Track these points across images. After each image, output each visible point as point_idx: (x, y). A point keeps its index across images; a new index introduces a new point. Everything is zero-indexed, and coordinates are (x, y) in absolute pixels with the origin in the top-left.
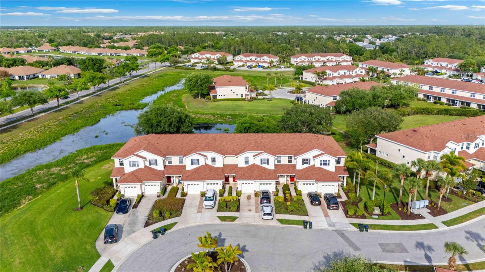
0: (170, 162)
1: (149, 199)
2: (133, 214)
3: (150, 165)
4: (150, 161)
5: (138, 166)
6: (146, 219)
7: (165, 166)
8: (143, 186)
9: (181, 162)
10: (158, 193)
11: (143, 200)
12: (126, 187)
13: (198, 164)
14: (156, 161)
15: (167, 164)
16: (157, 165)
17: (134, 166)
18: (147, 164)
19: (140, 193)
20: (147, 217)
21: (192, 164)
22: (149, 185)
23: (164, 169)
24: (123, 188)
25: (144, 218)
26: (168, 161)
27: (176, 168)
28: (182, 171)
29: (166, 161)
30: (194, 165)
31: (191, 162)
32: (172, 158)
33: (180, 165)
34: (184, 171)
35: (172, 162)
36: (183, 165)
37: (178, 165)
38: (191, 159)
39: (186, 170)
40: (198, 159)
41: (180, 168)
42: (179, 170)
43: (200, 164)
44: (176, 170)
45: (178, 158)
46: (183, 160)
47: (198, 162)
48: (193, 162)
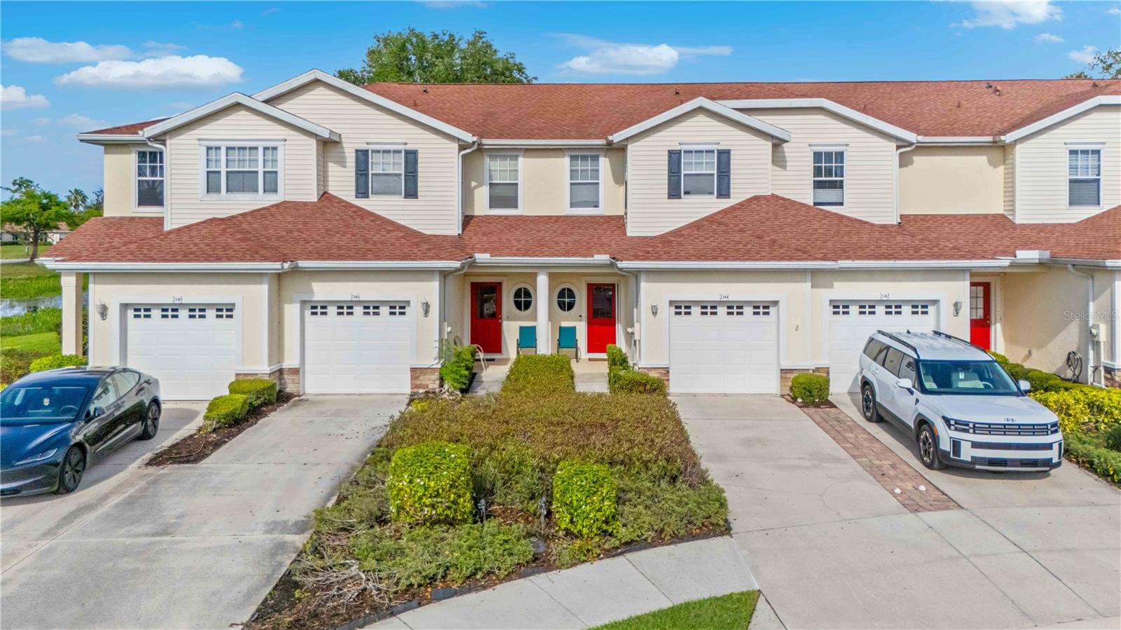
0: (504, 196)
1: (337, 413)
2: (130, 502)
3: (362, 192)
4: (362, 157)
5: (271, 188)
6: (281, 547)
7: (467, 220)
8: (292, 311)
9: (584, 190)
10: (416, 372)
11: (277, 421)
12: (142, 310)
13: (724, 192)
14: (411, 158)
15: (481, 206)
16: (412, 193)
17: (241, 181)
18: (342, 183)
19: (263, 367)
20: (300, 528)
21: (674, 193)
22: (345, 308)
23: (463, 230)
24: (114, 313)
25: (260, 537)
26: (490, 184)
27: (547, 226)
28: (595, 240)
29: (476, 187)
30: (686, 199)
31: (670, 171)
32: (521, 160)
33: (578, 217)
34: (614, 239)
35: (517, 197)
36: (602, 217)
37: (567, 217)
38: (670, 152)
39: (626, 235)
40: (720, 148)
41: (579, 228)
42: (577, 238)
43: (732, 191)
44: (547, 234)
45: (567, 160)
46: (601, 181)
47: (719, 177)
48: (680, 176)
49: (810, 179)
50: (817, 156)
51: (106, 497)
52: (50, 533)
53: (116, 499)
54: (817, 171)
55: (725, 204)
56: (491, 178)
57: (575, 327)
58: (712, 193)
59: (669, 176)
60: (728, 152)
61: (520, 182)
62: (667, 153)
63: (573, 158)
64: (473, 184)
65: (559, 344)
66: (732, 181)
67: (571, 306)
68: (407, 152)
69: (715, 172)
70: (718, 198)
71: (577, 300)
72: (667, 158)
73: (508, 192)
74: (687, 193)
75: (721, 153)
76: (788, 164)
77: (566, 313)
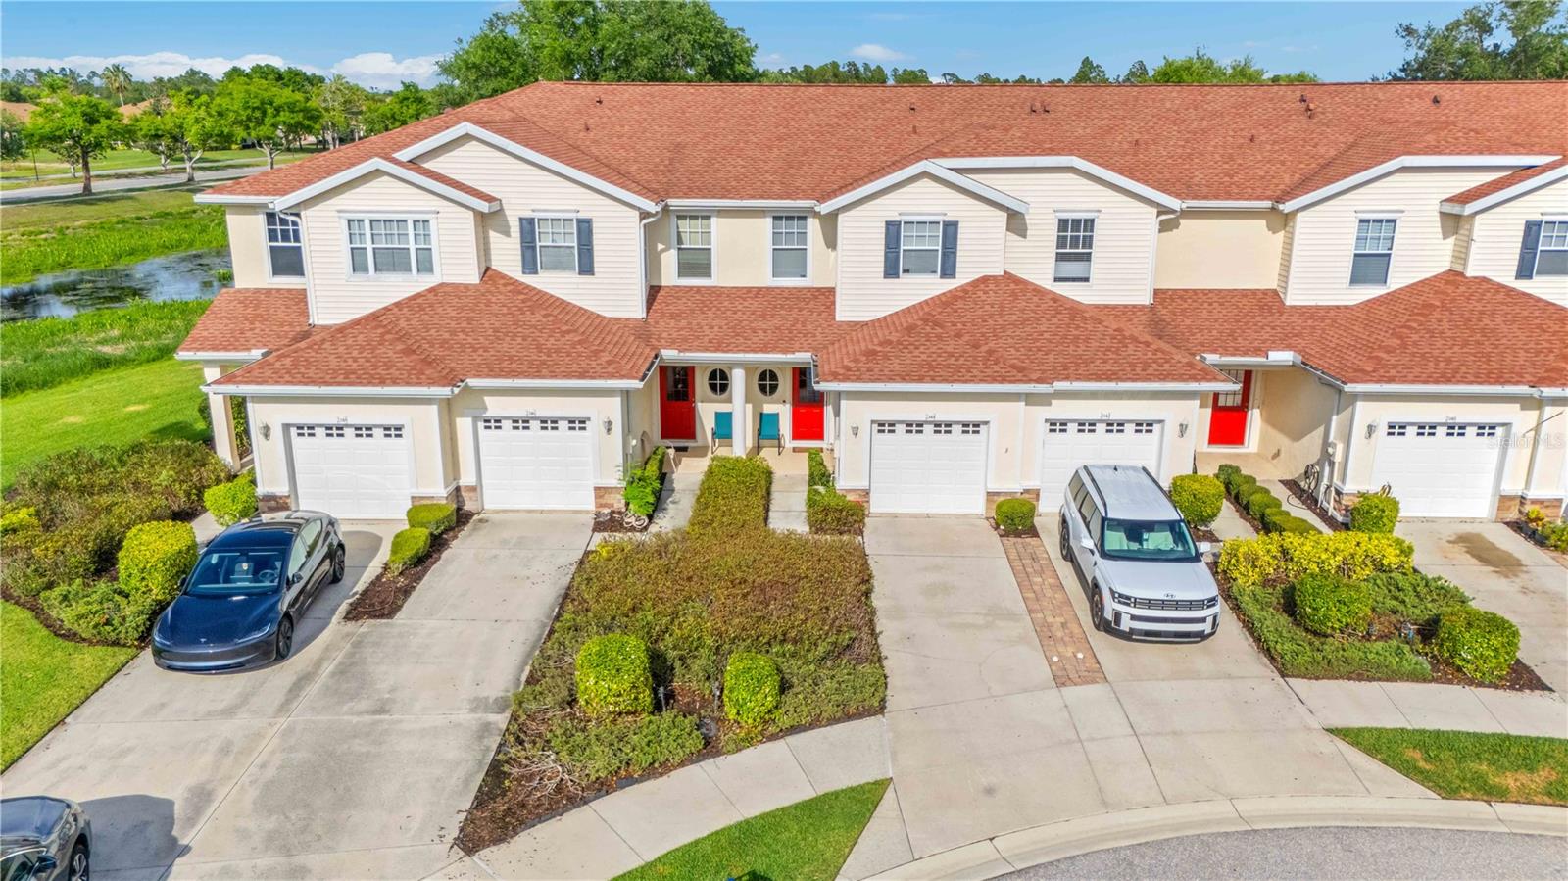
0: (696, 263)
1: (521, 543)
2: (342, 672)
3: (530, 267)
4: (528, 226)
5: (426, 266)
6: (486, 728)
7: (653, 292)
8: (464, 425)
9: (789, 258)
10: (600, 491)
11: (461, 550)
12: (309, 430)
13: (948, 271)
14: (585, 228)
15: (670, 275)
16: (587, 268)
17: (392, 261)
18: (507, 256)
19: (439, 490)
20: (501, 705)
21: (891, 271)
22: (521, 423)
23: (648, 309)
25: (467, 718)
26: (679, 249)
27: (746, 304)
28: (799, 326)
29: (663, 251)
30: (904, 279)
31: (887, 246)
32: (714, 220)
33: (782, 289)
34: (820, 326)
35: (710, 264)
36: (809, 289)
37: (768, 289)
38: (888, 224)
39: (834, 319)
40: (947, 219)
41: (782, 307)
42: (776, 322)
43: (958, 270)
44: (745, 317)
45: (769, 220)
46: (809, 246)
47: (944, 254)
48: (898, 252)
49: (1053, 250)
50: (1063, 224)
51: (318, 664)
52: (284, 708)
53: (329, 668)
54: (1061, 242)
55: (949, 285)
56: (680, 241)
57: (778, 414)
58: (935, 272)
59: (886, 253)
60: (955, 225)
61: (713, 247)
62: (884, 225)
63: (776, 218)
64: (660, 247)
65: (759, 435)
66: (958, 259)
67: (774, 388)
68: (580, 221)
69: (940, 248)
70: (941, 277)
71: (781, 382)
72: (884, 230)
73: (701, 258)
74: (906, 271)
75: (947, 225)
76: (1029, 233)
77: (769, 398)
